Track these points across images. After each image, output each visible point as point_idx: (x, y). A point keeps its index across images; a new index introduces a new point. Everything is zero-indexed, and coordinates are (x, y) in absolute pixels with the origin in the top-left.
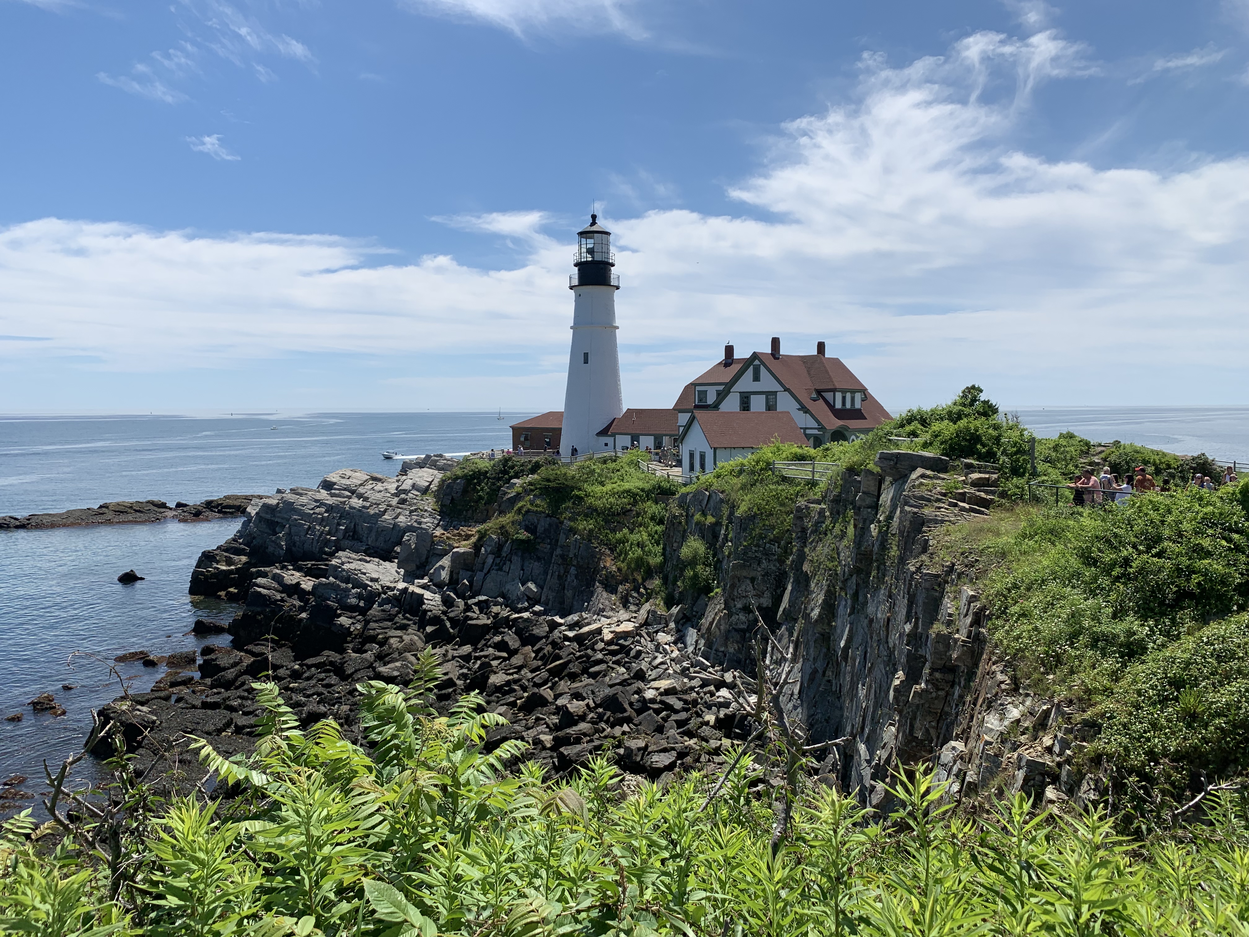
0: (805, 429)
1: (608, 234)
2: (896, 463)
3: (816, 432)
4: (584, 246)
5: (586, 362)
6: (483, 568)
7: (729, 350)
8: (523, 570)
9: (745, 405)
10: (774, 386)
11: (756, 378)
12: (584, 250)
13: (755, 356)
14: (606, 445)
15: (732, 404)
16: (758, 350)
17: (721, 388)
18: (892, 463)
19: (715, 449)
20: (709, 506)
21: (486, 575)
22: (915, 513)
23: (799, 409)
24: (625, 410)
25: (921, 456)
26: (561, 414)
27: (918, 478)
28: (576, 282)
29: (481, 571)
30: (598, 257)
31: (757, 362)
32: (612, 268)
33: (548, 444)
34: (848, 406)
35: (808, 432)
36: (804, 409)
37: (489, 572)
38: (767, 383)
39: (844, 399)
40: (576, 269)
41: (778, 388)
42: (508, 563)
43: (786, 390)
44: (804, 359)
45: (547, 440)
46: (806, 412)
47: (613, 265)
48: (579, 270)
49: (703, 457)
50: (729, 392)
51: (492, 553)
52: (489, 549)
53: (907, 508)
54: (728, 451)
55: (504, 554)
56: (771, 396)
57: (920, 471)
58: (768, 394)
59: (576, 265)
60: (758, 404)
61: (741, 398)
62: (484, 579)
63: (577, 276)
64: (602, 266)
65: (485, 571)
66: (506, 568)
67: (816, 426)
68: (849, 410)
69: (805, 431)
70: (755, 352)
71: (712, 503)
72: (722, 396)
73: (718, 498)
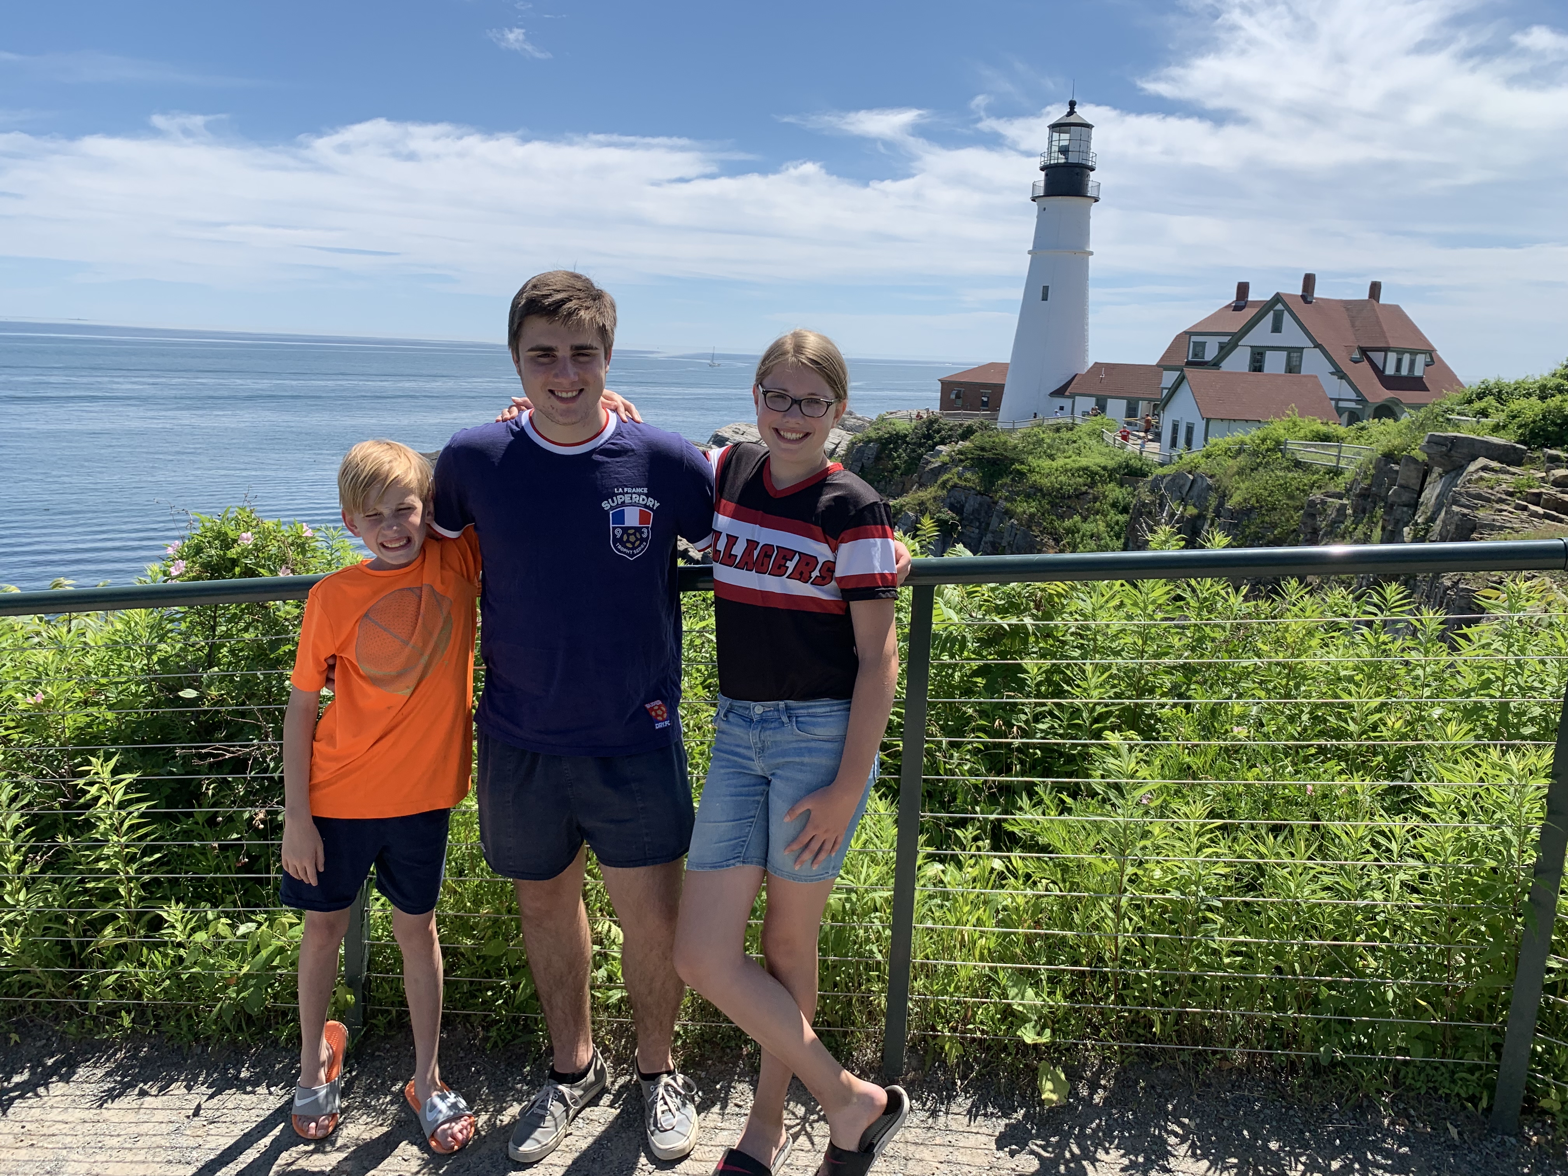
0: (1338, 400)
1: (1089, 126)
2: (1450, 450)
3: (1352, 405)
4: (1055, 143)
5: (1045, 298)
7: (1243, 289)
9: (1257, 364)
10: (1301, 340)
11: (1277, 328)
12: (1055, 149)
13: (1278, 298)
14: (1062, 408)
15: (1239, 360)
16: (1282, 290)
17: (1226, 339)
18: (1444, 449)
19: (1208, 421)
20: (1191, 494)
22: (1464, 515)
23: (1332, 373)
24: (1090, 365)
25: (1487, 442)
26: (1005, 366)
27: (1477, 471)
28: (1040, 191)
30: (1073, 159)
31: (1279, 307)
32: (1091, 173)
33: (985, 404)
34: (1404, 372)
35: (1342, 404)
36: (1340, 374)
38: (1291, 335)
39: (1399, 362)
40: (1043, 173)
41: (1306, 342)
43: (1317, 346)
44: (1348, 305)
45: (985, 399)
46: (1341, 378)
47: (1093, 169)
48: (1046, 175)
49: (1190, 430)
50: (1236, 345)
53: (1455, 508)
54: (1226, 423)
56: (1294, 354)
57: (1482, 461)
58: (1290, 350)
59: (1042, 169)
60: (1275, 363)
61: (1253, 354)
63: (1042, 184)
64: (1077, 170)
67: (1353, 396)
68: (1405, 377)
69: (1337, 404)
70: (1278, 294)
71: (1195, 490)
72: (1226, 350)
73: (1205, 484)
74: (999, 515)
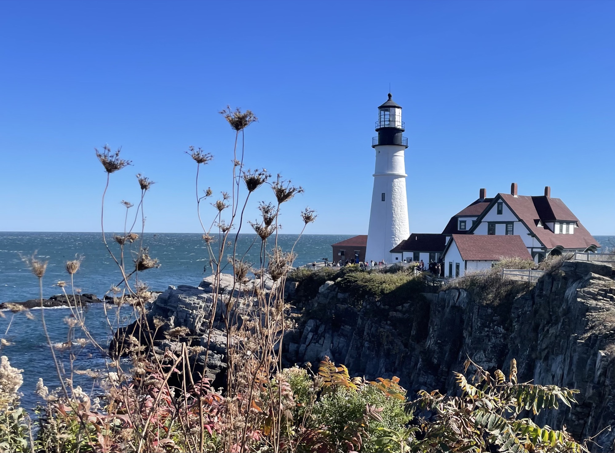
0: (532, 248)
2: (574, 269)
3: (540, 250)
5: (383, 200)
6: (306, 341)
7: (482, 192)
8: (333, 343)
9: (491, 230)
10: (512, 218)
11: (500, 212)
12: (382, 120)
13: (499, 196)
15: (482, 229)
17: (475, 219)
18: (572, 269)
19: (466, 261)
20: (459, 300)
21: (307, 346)
22: (583, 303)
23: (529, 234)
26: (365, 237)
28: (377, 143)
29: (305, 343)
30: (392, 125)
31: (500, 201)
34: (564, 232)
35: (534, 250)
36: (532, 234)
37: (309, 344)
38: (507, 215)
39: (561, 227)
41: (514, 219)
42: (323, 338)
43: (520, 220)
44: (535, 199)
46: (533, 237)
48: (379, 134)
49: (458, 267)
50: (480, 221)
51: (311, 331)
52: (310, 329)
53: (578, 299)
54: (475, 263)
55: (319, 332)
56: (509, 225)
58: (507, 223)
60: (500, 230)
61: (489, 225)
62: (306, 349)
63: (377, 139)
64: (395, 131)
65: (307, 343)
66: (321, 342)
67: (540, 246)
68: (565, 235)
69: (532, 250)
70: (499, 194)
71: (461, 298)
72: (476, 224)
73: (465, 295)
74: (361, 318)
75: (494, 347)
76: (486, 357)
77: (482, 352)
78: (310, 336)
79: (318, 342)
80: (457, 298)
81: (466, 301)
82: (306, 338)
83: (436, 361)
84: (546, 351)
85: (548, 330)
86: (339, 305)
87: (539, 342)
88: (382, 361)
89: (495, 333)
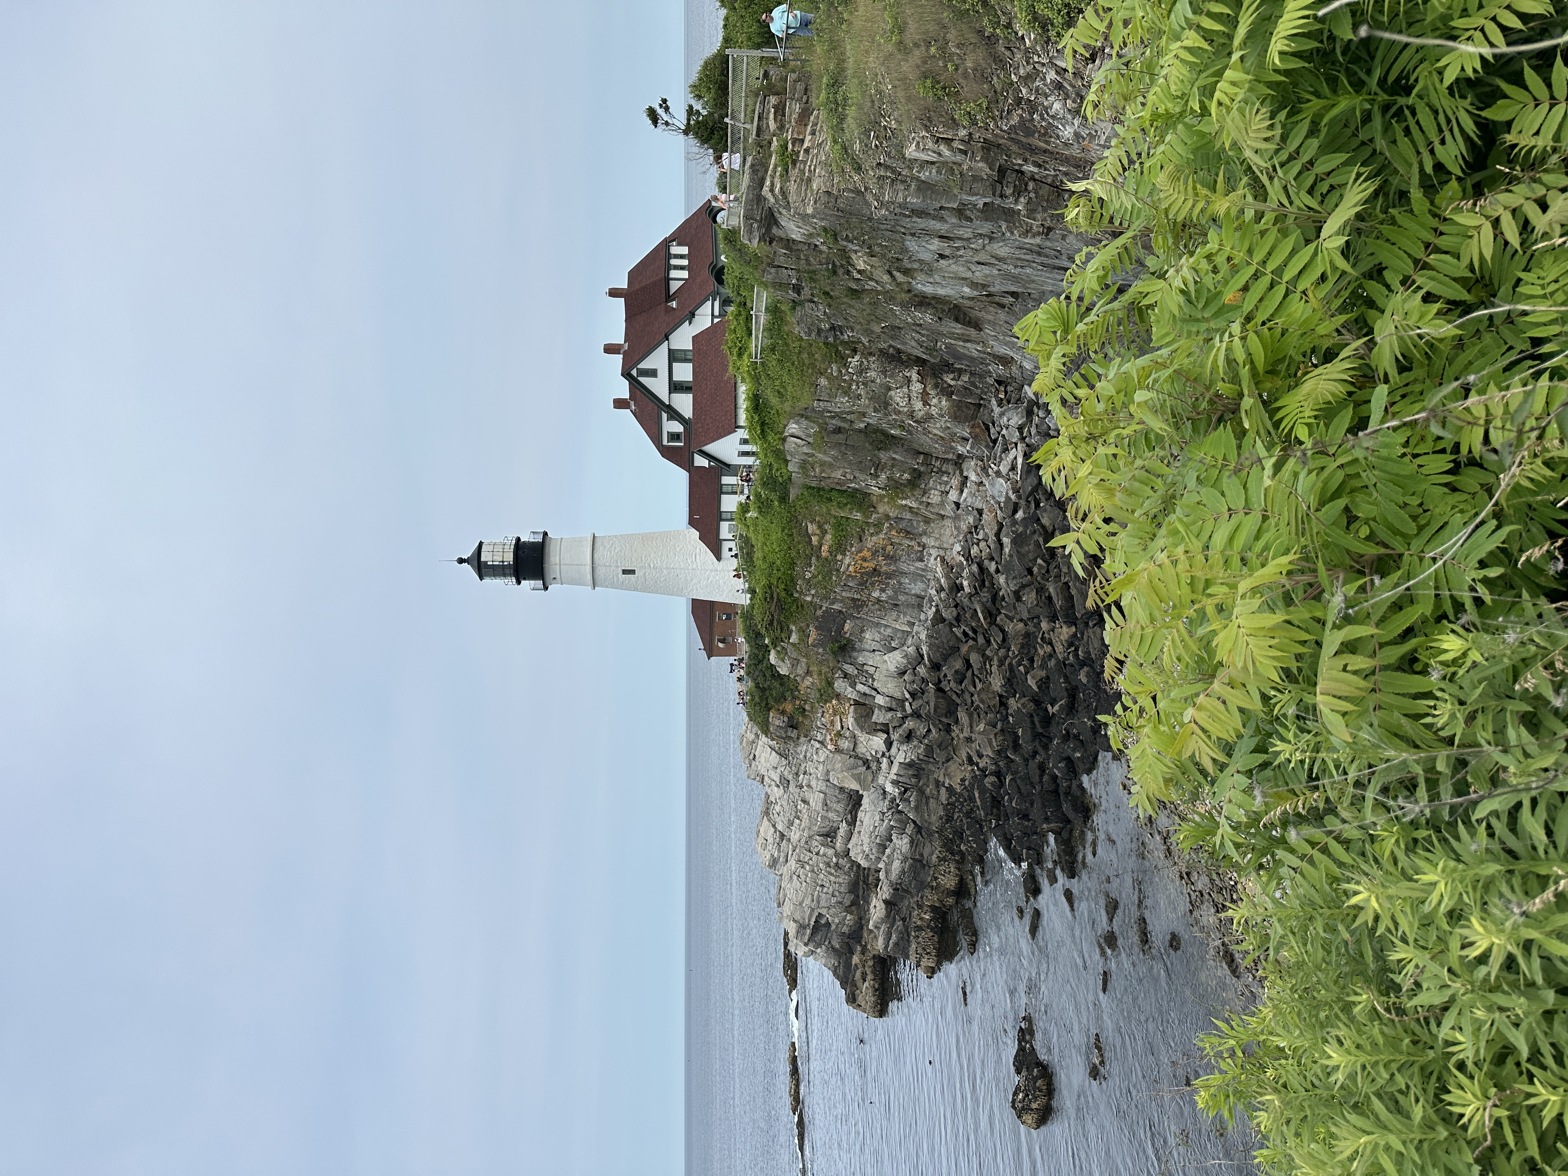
0: (714, 316)
3: (717, 304)
5: (632, 572)
6: (871, 695)
7: (620, 404)
8: (874, 650)
9: (684, 387)
10: (662, 352)
11: (653, 373)
13: (626, 374)
14: (730, 549)
15: (682, 403)
16: (619, 370)
17: (665, 417)
21: (878, 692)
23: (690, 323)
24: (690, 527)
28: (539, 583)
31: (634, 372)
32: (523, 539)
33: (728, 615)
34: (686, 262)
35: (716, 313)
36: (690, 316)
37: (876, 690)
38: (658, 359)
39: (677, 267)
40: (523, 582)
41: (664, 348)
42: (865, 667)
43: (667, 338)
44: (630, 313)
46: (694, 314)
47: (518, 539)
48: (525, 579)
50: (669, 406)
52: (850, 689)
55: (854, 672)
56: (674, 357)
57: (766, 193)
58: (671, 360)
59: (519, 583)
60: (683, 372)
61: (676, 392)
62: (884, 694)
63: (532, 582)
64: (520, 552)
65: (874, 693)
66: (871, 670)
67: (709, 303)
69: (717, 316)
70: (622, 375)
71: (800, 434)
72: (674, 415)
73: (794, 426)
74: (833, 603)
75: (884, 372)
76: (901, 387)
77: (892, 393)
78: (860, 687)
79: (872, 676)
80: (799, 441)
81: (805, 423)
82: (865, 694)
83: (906, 476)
84: (897, 274)
85: (859, 272)
86: (811, 640)
87: (879, 288)
88: (904, 567)
89: (861, 371)
